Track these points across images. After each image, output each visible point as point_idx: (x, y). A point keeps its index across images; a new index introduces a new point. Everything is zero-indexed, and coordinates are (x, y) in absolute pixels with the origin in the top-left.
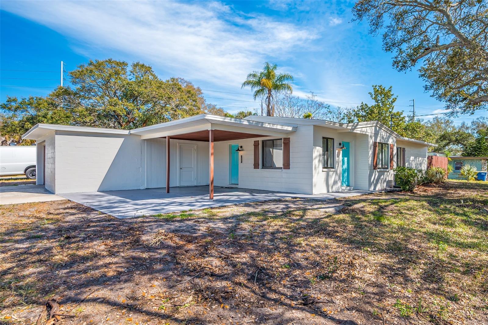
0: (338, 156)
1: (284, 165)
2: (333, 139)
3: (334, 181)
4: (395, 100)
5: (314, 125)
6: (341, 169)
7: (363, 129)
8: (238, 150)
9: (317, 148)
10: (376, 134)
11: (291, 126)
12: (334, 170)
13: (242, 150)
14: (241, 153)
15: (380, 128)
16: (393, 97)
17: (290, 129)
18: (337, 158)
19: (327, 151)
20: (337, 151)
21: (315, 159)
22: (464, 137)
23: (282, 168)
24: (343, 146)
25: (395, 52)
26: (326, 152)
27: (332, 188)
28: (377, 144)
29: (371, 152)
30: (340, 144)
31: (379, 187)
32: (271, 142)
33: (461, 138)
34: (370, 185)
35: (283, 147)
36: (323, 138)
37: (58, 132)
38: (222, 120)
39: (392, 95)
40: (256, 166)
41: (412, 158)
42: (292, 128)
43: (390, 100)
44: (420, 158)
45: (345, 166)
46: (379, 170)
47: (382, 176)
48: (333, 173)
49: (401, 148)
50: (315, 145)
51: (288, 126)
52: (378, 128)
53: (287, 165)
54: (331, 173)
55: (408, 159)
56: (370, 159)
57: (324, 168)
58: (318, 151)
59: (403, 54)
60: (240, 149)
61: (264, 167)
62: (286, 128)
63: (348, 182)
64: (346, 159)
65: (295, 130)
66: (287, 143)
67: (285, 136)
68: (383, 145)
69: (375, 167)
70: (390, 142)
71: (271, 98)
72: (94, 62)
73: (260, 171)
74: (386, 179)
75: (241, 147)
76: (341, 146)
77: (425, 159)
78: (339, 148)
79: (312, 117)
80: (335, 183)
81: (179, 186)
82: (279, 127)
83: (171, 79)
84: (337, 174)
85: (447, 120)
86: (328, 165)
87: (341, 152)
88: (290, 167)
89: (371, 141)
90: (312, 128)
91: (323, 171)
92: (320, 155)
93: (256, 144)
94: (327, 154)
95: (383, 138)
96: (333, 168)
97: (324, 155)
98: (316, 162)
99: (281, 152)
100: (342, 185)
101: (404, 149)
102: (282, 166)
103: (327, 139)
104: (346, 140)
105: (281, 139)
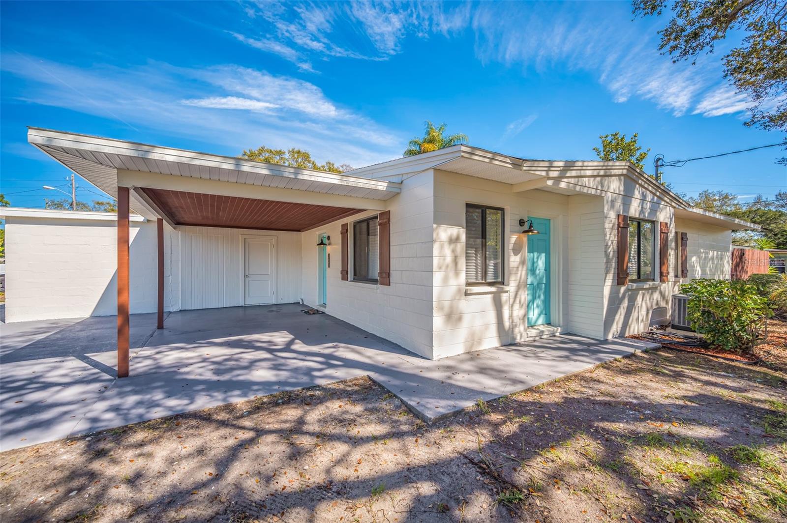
0: (517, 254)
1: (380, 274)
2: (502, 210)
4: (644, 157)
5: (435, 170)
7: (586, 181)
8: (322, 244)
13: (330, 244)
14: (328, 249)
17: (382, 186)
18: (513, 259)
20: (513, 241)
22: (769, 218)
23: (379, 280)
24: (531, 227)
30: (522, 223)
32: (366, 224)
33: (763, 219)
35: (379, 234)
36: (469, 206)
39: (639, 149)
40: (344, 275)
42: (386, 184)
46: (631, 285)
53: (385, 275)
61: (356, 277)
65: (398, 191)
66: (384, 224)
67: (382, 208)
68: (642, 224)
69: (622, 278)
70: (661, 216)
72: (248, 153)
73: (350, 285)
75: (329, 237)
76: (526, 227)
78: (519, 232)
81: (243, 305)
83: (327, 163)
85: (724, 196)
87: (525, 242)
88: (391, 280)
89: (612, 214)
93: (344, 232)
101: (684, 235)
103: (482, 209)
104: (538, 211)
105: (377, 216)
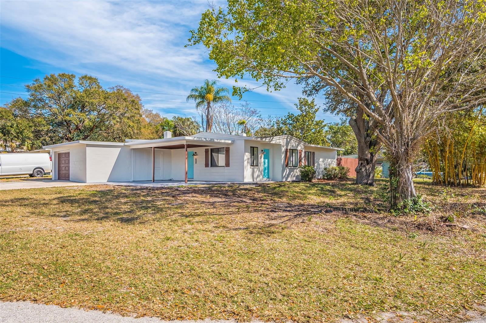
0: (261, 158)
1: (226, 164)
2: (257, 147)
3: (258, 175)
4: (317, 110)
5: (245, 140)
6: (263, 168)
7: (277, 141)
8: (194, 155)
9: (247, 154)
10: (287, 144)
11: (230, 140)
12: (257, 167)
13: (197, 155)
14: (195, 157)
15: (291, 140)
16: (316, 107)
17: (230, 142)
18: (260, 160)
19: (254, 155)
20: (260, 155)
21: (245, 161)
23: (224, 166)
24: (265, 152)
25: (303, 84)
26: (252, 156)
27: (256, 179)
28: (288, 150)
29: (283, 156)
31: (289, 179)
32: (217, 149)
34: (283, 178)
35: (225, 152)
36: (251, 147)
37: (88, 145)
38: (193, 139)
40: (207, 165)
41: (321, 160)
43: (313, 110)
44: (329, 160)
45: (266, 165)
46: (290, 168)
47: (292, 173)
48: (257, 170)
49: (311, 152)
50: (245, 152)
51: (229, 140)
52: (288, 139)
53: (227, 164)
54: (255, 170)
55: (317, 160)
56: (283, 161)
57: (251, 166)
58: (247, 155)
59: (310, 86)
60: (195, 154)
61: (212, 166)
62: (227, 141)
63: (268, 175)
64: (266, 160)
65: (233, 142)
66: (227, 150)
67: (226, 146)
68: (293, 151)
69: (287, 166)
70: (299, 148)
71: (210, 109)
73: (209, 168)
74: (295, 175)
75: (196, 153)
76: (263, 152)
77: (334, 160)
78: (261, 153)
79: (246, 123)
80: (258, 176)
82: (223, 141)
84: (259, 171)
86: (254, 164)
87: (263, 156)
88: (230, 165)
89: (283, 149)
90: (243, 141)
91: (250, 168)
92: (248, 159)
93: (207, 151)
94: (254, 157)
95: (293, 146)
96: (257, 166)
97: (251, 158)
98: (246, 163)
99: (224, 156)
100: (263, 177)
101: (314, 153)
102: (224, 165)
103: (253, 147)
104: (267, 148)
105: (224, 148)
